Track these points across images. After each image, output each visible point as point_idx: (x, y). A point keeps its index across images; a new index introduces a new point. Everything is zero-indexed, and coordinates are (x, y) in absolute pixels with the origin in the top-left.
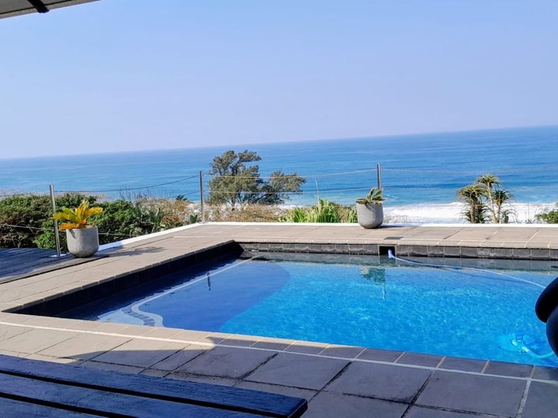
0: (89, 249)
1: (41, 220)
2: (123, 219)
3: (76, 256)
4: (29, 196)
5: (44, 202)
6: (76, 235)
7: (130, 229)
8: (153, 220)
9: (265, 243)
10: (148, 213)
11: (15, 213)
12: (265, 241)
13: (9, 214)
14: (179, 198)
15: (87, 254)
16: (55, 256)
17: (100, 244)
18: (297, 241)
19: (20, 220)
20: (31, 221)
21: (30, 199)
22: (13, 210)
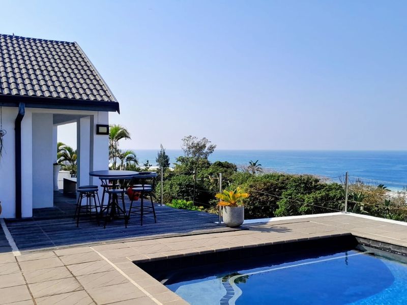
0: (235, 222)
1: (283, 190)
2: (335, 196)
3: (227, 225)
4: (280, 174)
5: (287, 179)
6: (227, 211)
7: (339, 204)
8: (356, 199)
9: (376, 241)
10: (353, 194)
11: (268, 184)
12: (376, 239)
13: (265, 184)
14: (381, 186)
15: (233, 225)
16: (218, 223)
17: (245, 219)
18: (403, 245)
19: (271, 188)
20: (277, 190)
21: (279, 176)
22: (268, 182)
